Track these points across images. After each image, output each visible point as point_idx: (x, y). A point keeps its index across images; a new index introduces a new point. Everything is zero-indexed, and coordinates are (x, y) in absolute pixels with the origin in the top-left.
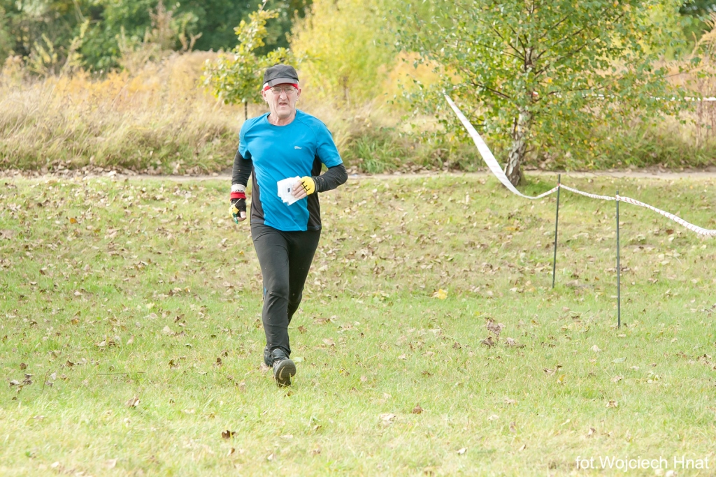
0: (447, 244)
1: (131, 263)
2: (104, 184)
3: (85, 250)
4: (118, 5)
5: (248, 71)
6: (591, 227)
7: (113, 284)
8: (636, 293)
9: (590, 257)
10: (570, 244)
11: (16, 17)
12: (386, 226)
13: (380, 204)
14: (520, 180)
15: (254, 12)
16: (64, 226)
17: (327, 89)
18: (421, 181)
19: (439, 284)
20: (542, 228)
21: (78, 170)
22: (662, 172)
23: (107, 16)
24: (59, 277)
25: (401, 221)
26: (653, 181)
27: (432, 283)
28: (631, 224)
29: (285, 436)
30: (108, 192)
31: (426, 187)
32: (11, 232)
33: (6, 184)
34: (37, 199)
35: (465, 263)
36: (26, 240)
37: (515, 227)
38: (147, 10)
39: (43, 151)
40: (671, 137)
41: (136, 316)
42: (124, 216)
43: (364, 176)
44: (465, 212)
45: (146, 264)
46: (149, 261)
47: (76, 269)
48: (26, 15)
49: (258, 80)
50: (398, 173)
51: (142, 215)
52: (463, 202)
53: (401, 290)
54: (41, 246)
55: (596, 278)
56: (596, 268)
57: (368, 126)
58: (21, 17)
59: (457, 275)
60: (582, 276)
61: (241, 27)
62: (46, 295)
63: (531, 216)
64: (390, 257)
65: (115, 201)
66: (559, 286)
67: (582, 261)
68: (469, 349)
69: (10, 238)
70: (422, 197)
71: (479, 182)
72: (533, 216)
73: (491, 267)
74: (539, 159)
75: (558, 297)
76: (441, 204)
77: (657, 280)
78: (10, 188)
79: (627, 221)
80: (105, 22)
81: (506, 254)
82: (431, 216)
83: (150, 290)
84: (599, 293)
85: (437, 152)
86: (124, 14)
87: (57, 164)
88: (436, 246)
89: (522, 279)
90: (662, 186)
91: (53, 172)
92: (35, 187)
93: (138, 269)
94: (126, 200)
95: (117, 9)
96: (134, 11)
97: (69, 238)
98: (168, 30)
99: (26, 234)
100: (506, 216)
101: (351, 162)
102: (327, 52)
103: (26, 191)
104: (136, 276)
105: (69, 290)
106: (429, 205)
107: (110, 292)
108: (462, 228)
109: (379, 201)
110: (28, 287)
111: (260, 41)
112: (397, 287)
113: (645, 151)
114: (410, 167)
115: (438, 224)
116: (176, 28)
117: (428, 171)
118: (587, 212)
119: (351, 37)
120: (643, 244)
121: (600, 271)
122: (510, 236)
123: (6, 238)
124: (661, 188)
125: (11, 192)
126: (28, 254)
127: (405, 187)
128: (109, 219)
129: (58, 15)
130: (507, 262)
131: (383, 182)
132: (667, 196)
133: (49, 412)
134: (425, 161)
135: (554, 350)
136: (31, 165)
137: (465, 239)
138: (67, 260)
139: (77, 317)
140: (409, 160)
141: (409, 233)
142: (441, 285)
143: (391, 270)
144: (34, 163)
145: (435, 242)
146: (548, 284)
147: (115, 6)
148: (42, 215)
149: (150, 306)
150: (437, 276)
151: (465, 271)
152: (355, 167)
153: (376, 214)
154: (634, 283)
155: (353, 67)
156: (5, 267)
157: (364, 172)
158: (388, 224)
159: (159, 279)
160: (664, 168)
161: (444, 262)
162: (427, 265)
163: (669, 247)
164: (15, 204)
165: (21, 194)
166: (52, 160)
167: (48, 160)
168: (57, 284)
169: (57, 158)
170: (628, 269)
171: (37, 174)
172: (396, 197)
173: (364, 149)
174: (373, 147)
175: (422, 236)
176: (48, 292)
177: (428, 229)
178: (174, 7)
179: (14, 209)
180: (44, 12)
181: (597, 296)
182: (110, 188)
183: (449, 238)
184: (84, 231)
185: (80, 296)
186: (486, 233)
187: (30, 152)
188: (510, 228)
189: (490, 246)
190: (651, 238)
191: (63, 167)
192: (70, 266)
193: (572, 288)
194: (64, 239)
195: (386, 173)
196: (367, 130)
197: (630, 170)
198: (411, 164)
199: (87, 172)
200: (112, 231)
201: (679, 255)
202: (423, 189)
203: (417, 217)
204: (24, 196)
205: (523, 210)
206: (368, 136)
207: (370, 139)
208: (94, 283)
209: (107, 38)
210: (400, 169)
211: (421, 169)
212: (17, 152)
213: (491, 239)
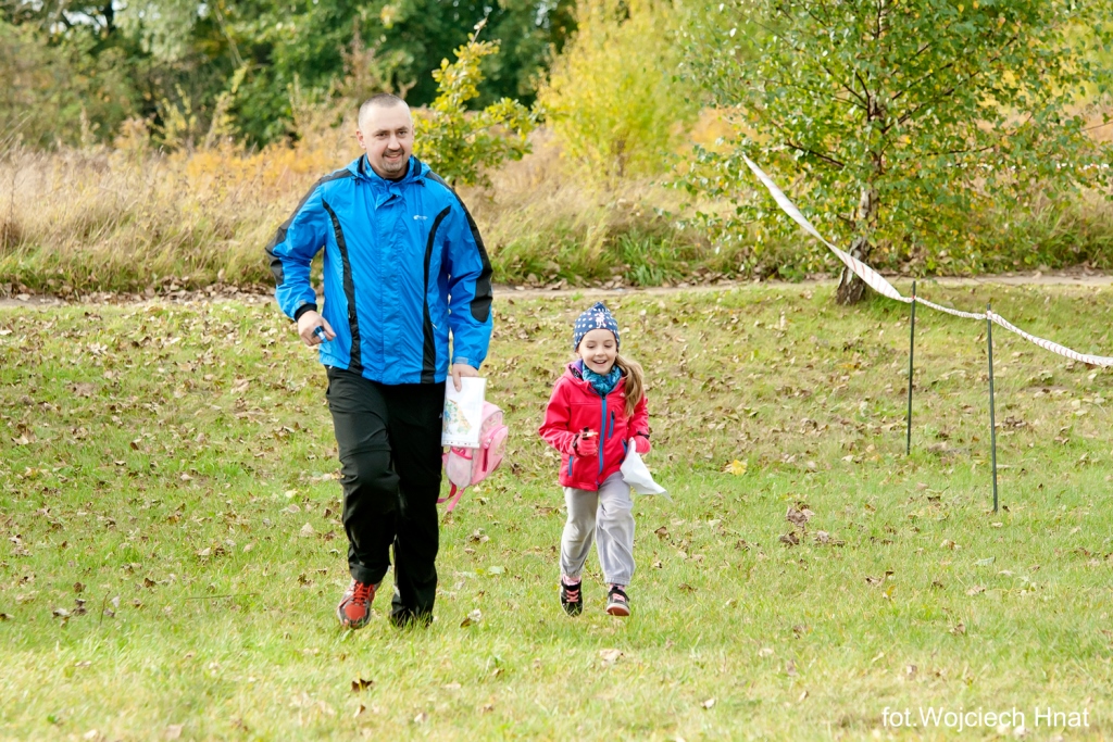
0: (750, 390)
1: (269, 429)
2: (233, 310)
3: (200, 411)
4: (293, 42)
5: (455, 135)
6: (970, 360)
7: (239, 462)
8: (1035, 459)
9: (966, 407)
10: (937, 386)
11: (142, 64)
12: (658, 366)
13: (650, 332)
14: (864, 291)
15: (461, 47)
16: (170, 376)
17: (594, 161)
18: (714, 296)
19: (733, 453)
20: (894, 365)
21: (200, 291)
22: (1088, 275)
23: (277, 58)
24: (160, 452)
25: (680, 357)
26: (1070, 289)
27: (722, 451)
28: (1032, 355)
29: (448, 686)
30: (238, 324)
31: (722, 304)
32: (91, 386)
33: (87, 314)
34: (130, 336)
35: (775, 419)
36: (112, 397)
37: (853, 363)
38: (337, 48)
39: (148, 263)
40: (1103, 221)
41: (267, 509)
42: (261, 358)
43: (632, 291)
44: (779, 341)
45: (292, 430)
46: (297, 426)
47: (186, 441)
48: (156, 59)
49: (471, 149)
50: (684, 285)
51: (289, 355)
52: (776, 326)
53: (675, 461)
54: (135, 406)
55: (974, 439)
56: (975, 424)
57: (638, 214)
58: (150, 63)
59: (762, 437)
60: (954, 435)
61: (443, 69)
62: (139, 480)
63: (879, 345)
64: (661, 413)
65: (248, 336)
66: (917, 452)
67: (954, 412)
68: (760, 549)
69: (89, 395)
70: (714, 320)
71: (802, 296)
72: (882, 345)
73: (815, 425)
74: (901, 260)
75: (914, 469)
76: (743, 331)
77: (1066, 440)
78: (93, 319)
79: (1027, 351)
80: (275, 67)
81: (838, 405)
82: (726, 350)
83: (296, 470)
84: (978, 462)
85: (743, 252)
86: (302, 55)
87: (168, 283)
88: (732, 395)
89: (861, 442)
90: (1082, 295)
91: (163, 295)
92: (130, 318)
93: (279, 438)
94: (266, 334)
95: (290, 48)
96: (318, 50)
97: (177, 394)
98: (368, 78)
99: (112, 389)
100: (840, 348)
101: (612, 270)
102: (593, 105)
103: (115, 324)
104: (276, 449)
105: (172, 472)
106: (724, 333)
107: (234, 474)
108: (773, 366)
109: (648, 328)
110: (112, 469)
111: (473, 90)
112: (671, 458)
113: (1063, 243)
114: (702, 275)
115: (737, 361)
116: (378, 74)
117: (730, 282)
118: (965, 338)
119: (629, 81)
120: (1050, 385)
121: (981, 426)
122: (847, 377)
123: (82, 395)
124: (1081, 298)
125: (94, 326)
126: (115, 418)
127: (689, 306)
128: (239, 363)
129: (205, 59)
130: (839, 416)
131: (657, 300)
132: (1090, 312)
133: (100, 656)
134: (725, 265)
135: (888, 549)
136: (130, 285)
137: (778, 382)
138: (173, 426)
139: (179, 512)
140: (701, 265)
141: (692, 376)
142: (737, 454)
143: (662, 433)
144: (134, 282)
145: (732, 388)
146: (901, 449)
147: (290, 43)
148: (139, 359)
149: (290, 494)
150: (730, 440)
151: (774, 431)
152: (619, 277)
153: (642, 348)
154: (1032, 445)
155: (631, 126)
156: (79, 439)
157: (632, 285)
158: (660, 362)
159: (310, 453)
160: (1091, 269)
161: (744, 419)
162: (718, 423)
163: (1088, 389)
164: (98, 345)
165: (108, 328)
166: (161, 276)
167: (155, 276)
168: (155, 463)
169: (169, 274)
170: (1024, 423)
171: (138, 297)
172: (675, 321)
173: (632, 250)
174: (646, 245)
175: (711, 380)
176: (141, 475)
177: (720, 369)
178: (377, 43)
179: (96, 351)
180: (182, 55)
181: (974, 466)
182: (241, 316)
183: (752, 382)
184: (201, 381)
185: (189, 481)
186: (810, 373)
187: (128, 265)
188: (845, 365)
189: (814, 392)
190: (1062, 376)
191: (177, 287)
192: (176, 436)
193: (938, 455)
194: (169, 395)
195: (666, 285)
196: (637, 221)
197: (1039, 274)
198: (704, 271)
199: (213, 294)
200: (241, 381)
201: (1103, 400)
202: (716, 308)
203: (705, 351)
204: (112, 332)
205: (867, 336)
206: (638, 230)
207: (641, 235)
208: (211, 462)
209: (278, 91)
210: (687, 279)
211: (720, 278)
212: (109, 265)
213: (816, 382)
